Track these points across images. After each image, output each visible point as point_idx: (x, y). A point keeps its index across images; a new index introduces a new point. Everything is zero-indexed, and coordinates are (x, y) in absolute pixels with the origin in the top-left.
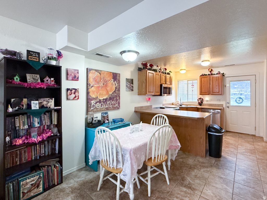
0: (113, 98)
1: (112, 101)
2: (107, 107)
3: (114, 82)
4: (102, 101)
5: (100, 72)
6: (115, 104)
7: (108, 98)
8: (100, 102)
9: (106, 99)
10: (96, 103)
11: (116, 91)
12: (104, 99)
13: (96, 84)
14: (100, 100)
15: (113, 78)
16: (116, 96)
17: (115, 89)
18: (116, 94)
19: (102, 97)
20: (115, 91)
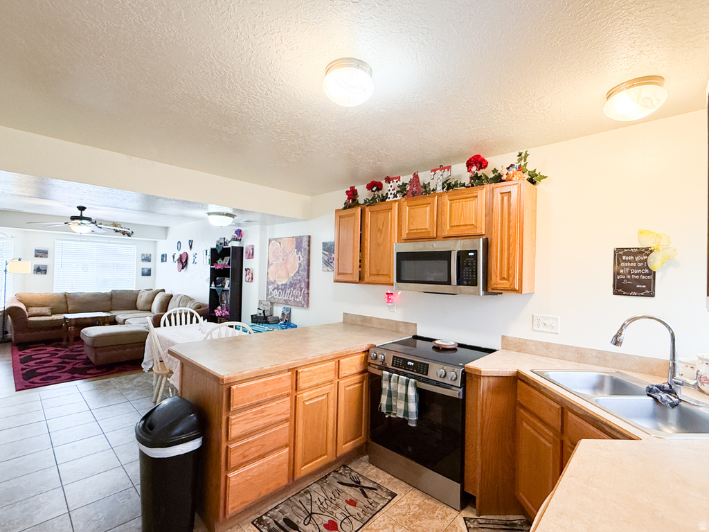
0: (295, 284)
1: (294, 289)
2: (285, 298)
3: (297, 254)
4: (280, 287)
5: (280, 240)
6: (297, 297)
7: (288, 283)
8: (277, 288)
9: (285, 285)
10: (273, 290)
11: (300, 272)
12: (282, 285)
13: (274, 261)
14: (278, 285)
15: (296, 248)
16: (299, 280)
17: (299, 267)
18: (299, 277)
19: (281, 281)
20: (298, 272)
